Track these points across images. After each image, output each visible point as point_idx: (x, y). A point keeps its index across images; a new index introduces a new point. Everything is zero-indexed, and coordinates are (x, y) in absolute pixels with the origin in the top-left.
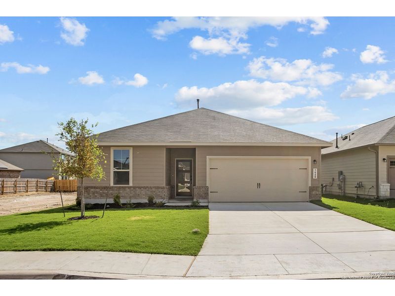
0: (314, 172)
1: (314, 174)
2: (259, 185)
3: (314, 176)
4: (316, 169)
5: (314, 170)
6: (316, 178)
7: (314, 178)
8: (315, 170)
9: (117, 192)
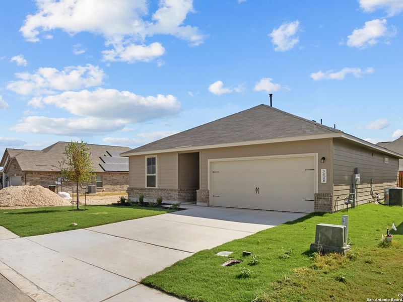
0: (322, 174)
1: (322, 176)
2: (257, 190)
3: (322, 179)
4: (325, 170)
5: (322, 170)
6: (326, 182)
7: (322, 182)
8: (324, 172)
9: (148, 193)
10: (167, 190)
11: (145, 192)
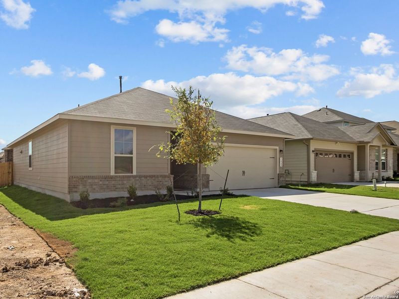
0: (280, 161)
2: (244, 172)
3: (280, 164)
4: (282, 158)
6: (282, 166)
9: (120, 182)
10: (158, 176)
11: (113, 182)
